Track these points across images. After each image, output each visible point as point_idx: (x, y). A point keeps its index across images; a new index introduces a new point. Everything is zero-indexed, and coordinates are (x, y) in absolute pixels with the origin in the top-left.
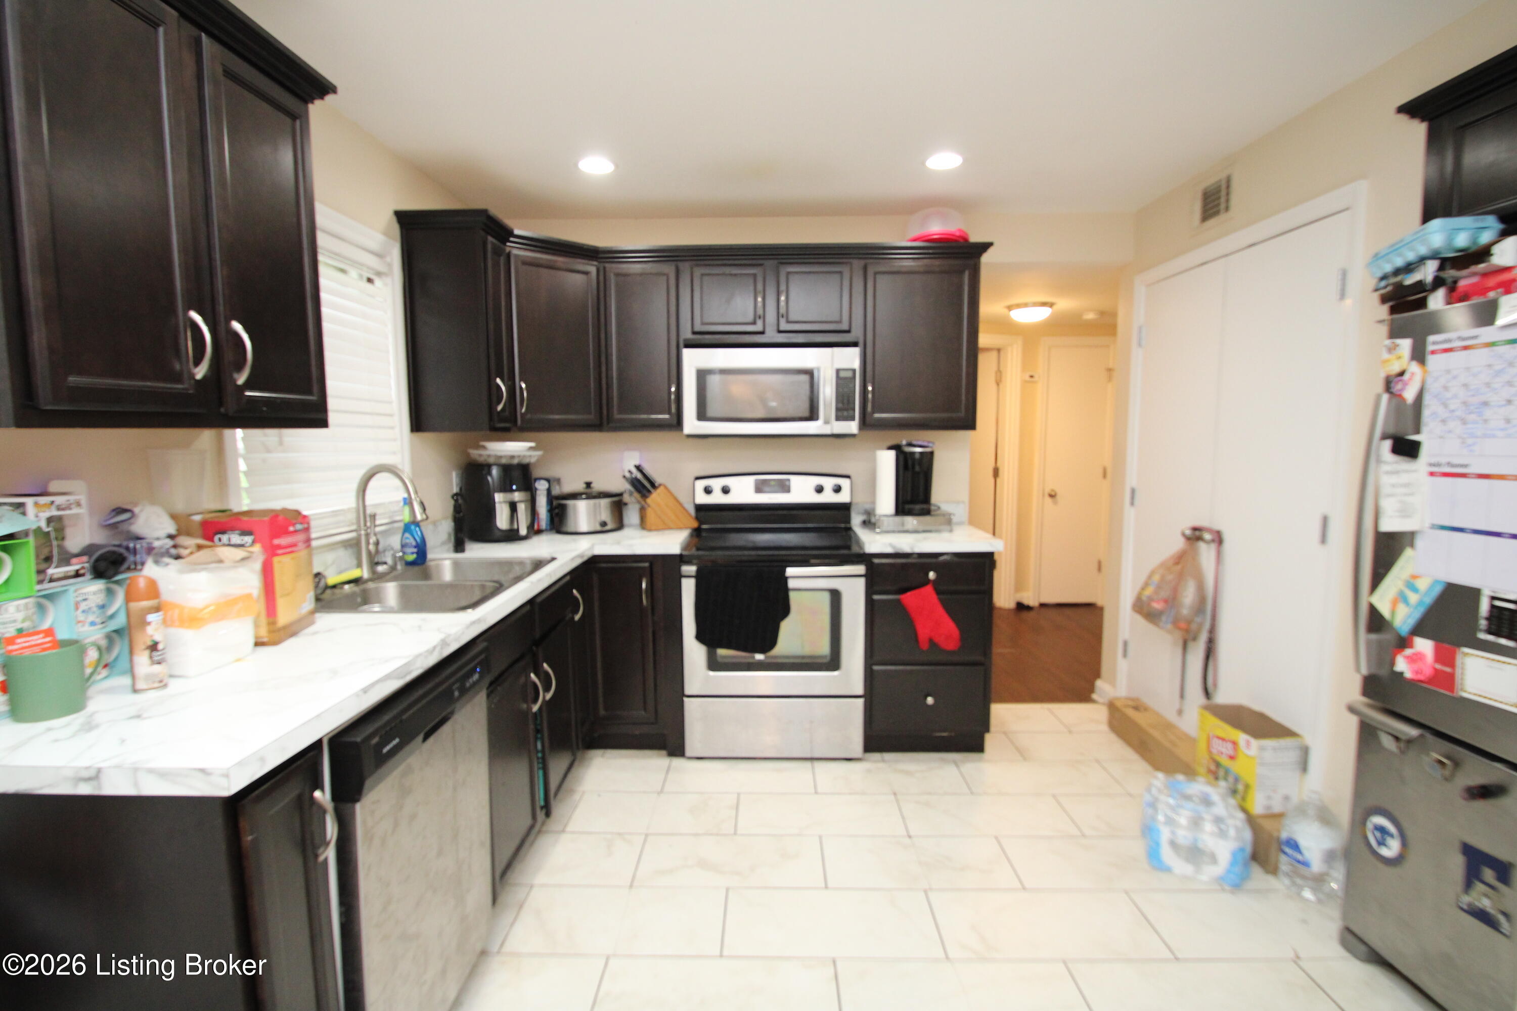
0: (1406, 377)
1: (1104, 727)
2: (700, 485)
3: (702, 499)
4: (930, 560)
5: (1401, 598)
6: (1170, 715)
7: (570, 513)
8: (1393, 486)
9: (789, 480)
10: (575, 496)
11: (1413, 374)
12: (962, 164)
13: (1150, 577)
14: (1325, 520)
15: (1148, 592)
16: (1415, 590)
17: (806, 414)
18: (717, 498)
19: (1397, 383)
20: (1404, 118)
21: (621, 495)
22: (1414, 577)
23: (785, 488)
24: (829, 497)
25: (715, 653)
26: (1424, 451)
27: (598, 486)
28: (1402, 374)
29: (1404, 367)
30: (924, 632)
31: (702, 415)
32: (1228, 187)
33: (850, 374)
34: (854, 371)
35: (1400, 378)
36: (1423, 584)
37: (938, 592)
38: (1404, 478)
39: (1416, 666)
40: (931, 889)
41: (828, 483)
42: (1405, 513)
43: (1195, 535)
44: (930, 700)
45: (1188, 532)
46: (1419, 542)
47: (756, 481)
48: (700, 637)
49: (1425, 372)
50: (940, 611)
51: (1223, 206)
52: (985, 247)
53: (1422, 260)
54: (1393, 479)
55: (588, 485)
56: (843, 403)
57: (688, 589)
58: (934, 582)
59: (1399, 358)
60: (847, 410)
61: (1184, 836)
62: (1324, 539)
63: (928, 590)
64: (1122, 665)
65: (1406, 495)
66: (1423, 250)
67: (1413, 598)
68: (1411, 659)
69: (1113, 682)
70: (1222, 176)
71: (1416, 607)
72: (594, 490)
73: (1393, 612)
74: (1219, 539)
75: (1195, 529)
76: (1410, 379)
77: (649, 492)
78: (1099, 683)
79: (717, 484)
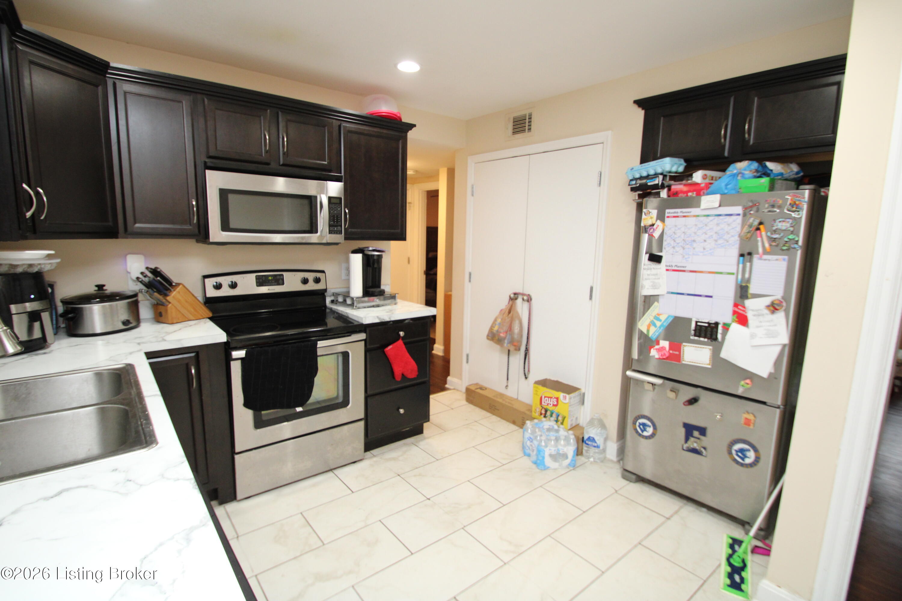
0: (655, 227)
1: (464, 402)
2: (210, 283)
3: (212, 293)
4: (399, 324)
5: (652, 323)
6: (502, 390)
7: (86, 314)
8: (648, 275)
9: (282, 275)
10: (88, 299)
11: (658, 226)
12: (419, 70)
13: (495, 320)
14: (592, 289)
15: (496, 328)
16: (659, 320)
17: (307, 228)
18: (226, 292)
19: (650, 229)
20: (636, 107)
21: (136, 295)
22: (659, 315)
23: (279, 281)
24: (311, 286)
25: (261, 415)
26: (663, 260)
27: (110, 288)
28: (653, 225)
29: (654, 222)
30: (398, 371)
31: (225, 226)
32: (530, 118)
33: (338, 201)
34: (340, 199)
35: (652, 227)
36: (663, 318)
37: (405, 344)
38: (654, 272)
39: (660, 353)
40: (465, 526)
41: (311, 276)
42: (654, 287)
43: (514, 298)
44: (402, 411)
45: (512, 296)
46: (661, 299)
47: (256, 276)
48: (247, 405)
49: (664, 225)
50: (407, 355)
51: (527, 128)
52: (411, 126)
53: (656, 175)
54: (649, 272)
55: (100, 287)
56: (334, 222)
57: (236, 369)
58: (403, 338)
59: (651, 218)
60: (336, 226)
61: (553, 451)
62: (591, 298)
63: (400, 342)
64: (466, 367)
65: (655, 279)
66: (659, 171)
67: (658, 324)
68: (659, 350)
69: (460, 377)
70: (527, 112)
71: (660, 327)
72: (106, 292)
73: (648, 331)
74: (529, 300)
75: (515, 294)
76: (657, 228)
77: (168, 289)
78: (449, 378)
79: (225, 281)
